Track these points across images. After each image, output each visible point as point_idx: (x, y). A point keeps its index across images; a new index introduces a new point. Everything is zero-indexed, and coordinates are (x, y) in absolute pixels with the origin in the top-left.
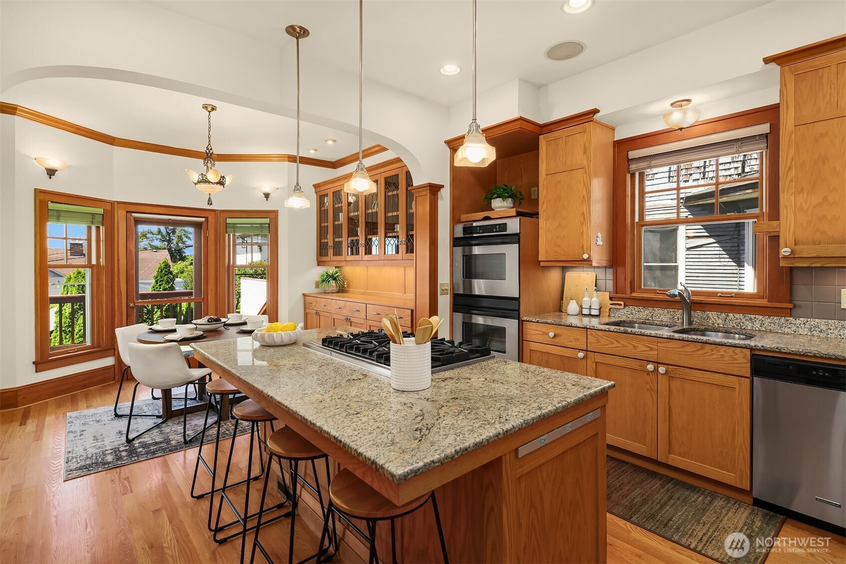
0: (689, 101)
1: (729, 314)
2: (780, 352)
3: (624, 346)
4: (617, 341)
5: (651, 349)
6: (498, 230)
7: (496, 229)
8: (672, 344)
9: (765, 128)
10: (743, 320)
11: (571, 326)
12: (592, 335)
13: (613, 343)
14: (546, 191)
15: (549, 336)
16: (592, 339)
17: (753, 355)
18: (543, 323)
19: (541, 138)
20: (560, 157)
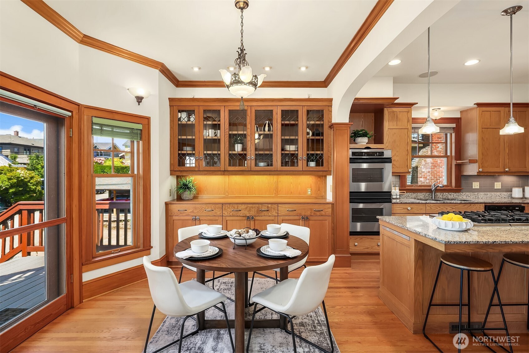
0: (440, 109)
1: (444, 193)
2: (493, 203)
3: (442, 209)
4: (439, 207)
5: (452, 208)
6: (378, 155)
7: (377, 154)
8: (461, 205)
9: (454, 125)
10: (448, 195)
11: (419, 203)
12: (428, 206)
13: (437, 208)
14: (388, 137)
15: (408, 209)
16: (428, 208)
17: (485, 206)
18: (404, 203)
19: (385, 109)
20: (395, 121)
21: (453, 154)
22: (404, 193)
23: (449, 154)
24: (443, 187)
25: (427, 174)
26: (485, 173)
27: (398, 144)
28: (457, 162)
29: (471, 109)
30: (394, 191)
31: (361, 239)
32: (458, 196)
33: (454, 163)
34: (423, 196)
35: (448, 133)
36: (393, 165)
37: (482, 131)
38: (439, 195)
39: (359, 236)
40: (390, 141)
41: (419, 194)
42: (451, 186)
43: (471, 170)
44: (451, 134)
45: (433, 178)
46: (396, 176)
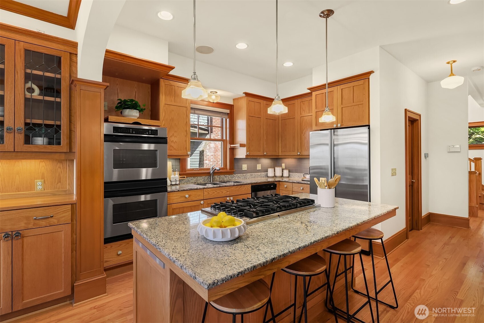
0: (217, 92)
1: (221, 176)
2: (257, 183)
3: (219, 193)
5: (227, 191)
6: (150, 133)
8: (234, 188)
9: (228, 111)
10: (224, 178)
11: (197, 189)
13: (214, 193)
14: (165, 114)
15: (185, 197)
16: (206, 193)
17: (252, 186)
18: (182, 191)
19: (161, 80)
20: (173, 96)
21: (228, 139)
22: (185, 177)
23: (224, 138)
24: (220, 170)
25: (210, 157)
26: (251, 156)
27: (176, 123)
28: (231, 146)
29: (241, 98)
30: (174, 176)
31: (128, 243)
32: (232, 178)
33: (229, 146)
34: (203, 180)
35: (224, 118)
36: (171, 147)
37: (249, 118)
38: (217, 177)
39: (124, 241)
40: (167, 119)
41: (199, 178)
42: (227, 169)
43: (241, 153)
44: (226, 120)
45: (215, 161)
46: (176, 159)
